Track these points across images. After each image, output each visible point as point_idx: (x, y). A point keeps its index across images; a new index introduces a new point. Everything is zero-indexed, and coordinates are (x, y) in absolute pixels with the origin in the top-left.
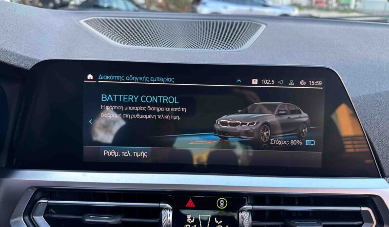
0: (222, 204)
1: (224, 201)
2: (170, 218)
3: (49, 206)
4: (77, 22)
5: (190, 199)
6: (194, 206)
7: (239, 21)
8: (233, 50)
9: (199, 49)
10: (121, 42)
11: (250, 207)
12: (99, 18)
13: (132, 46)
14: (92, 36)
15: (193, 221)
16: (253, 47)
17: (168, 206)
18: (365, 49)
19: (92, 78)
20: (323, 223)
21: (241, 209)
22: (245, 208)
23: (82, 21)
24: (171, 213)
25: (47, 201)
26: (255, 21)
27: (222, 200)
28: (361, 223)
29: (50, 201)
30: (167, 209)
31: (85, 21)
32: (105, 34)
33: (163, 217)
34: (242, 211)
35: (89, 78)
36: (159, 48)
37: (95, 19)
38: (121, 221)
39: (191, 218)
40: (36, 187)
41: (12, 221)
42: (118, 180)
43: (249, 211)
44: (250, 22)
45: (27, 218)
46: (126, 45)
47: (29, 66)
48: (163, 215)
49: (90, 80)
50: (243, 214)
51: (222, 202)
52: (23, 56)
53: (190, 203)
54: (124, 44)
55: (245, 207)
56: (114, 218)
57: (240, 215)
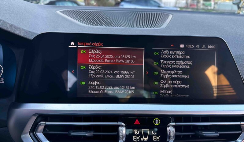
0: (157, 122)
1: (158, 120)
2: (124, 132)
3: (46, 126)
4: (55, 12)
5: (137, 120)
6: (139, 124)
7: (155, 13)
8: (156, 28)
9: (135, 28)
10: (86, 24)
11: (174, 124)
12: (69, 10)
13: (93, 26)
14: (67, 20)
15: (138, 133)
16: (168, 27)
17: (123, 124)
18: (234, 29)
19: (74, 44)
20: (219, 133)
21: (168, 125)
22: (171, 125)
23: (58, 12)
24: (125, 129)
25: (45, 123)
26: (165, 13)
27: (157, 120)
28: (240, 132)
29: (47, 123)
30: (122, 126)
31: (60, 12)
32: (75, 19)
33: (120, 131)
34: (169, 127)
35: (72, 44)
36: (111, 27)
37: (66, 10)
38: (94, 134)
39: (137, 132)
40: (38, 114)
41: (22, 136)
42: (92, 108)
43: (173, 126)
44: (162, 13)
45: (31, 134)
46: (89, 26)
47: (32, 37)
48: (120, 130)
49: (73, 45)
50: (170, 128)
51: (157, 121)
52: (27, 31)
53: (137, 122)
54: (88, 25)
55: (171, 123)
56: (89, 133)
57: (168, 129)
